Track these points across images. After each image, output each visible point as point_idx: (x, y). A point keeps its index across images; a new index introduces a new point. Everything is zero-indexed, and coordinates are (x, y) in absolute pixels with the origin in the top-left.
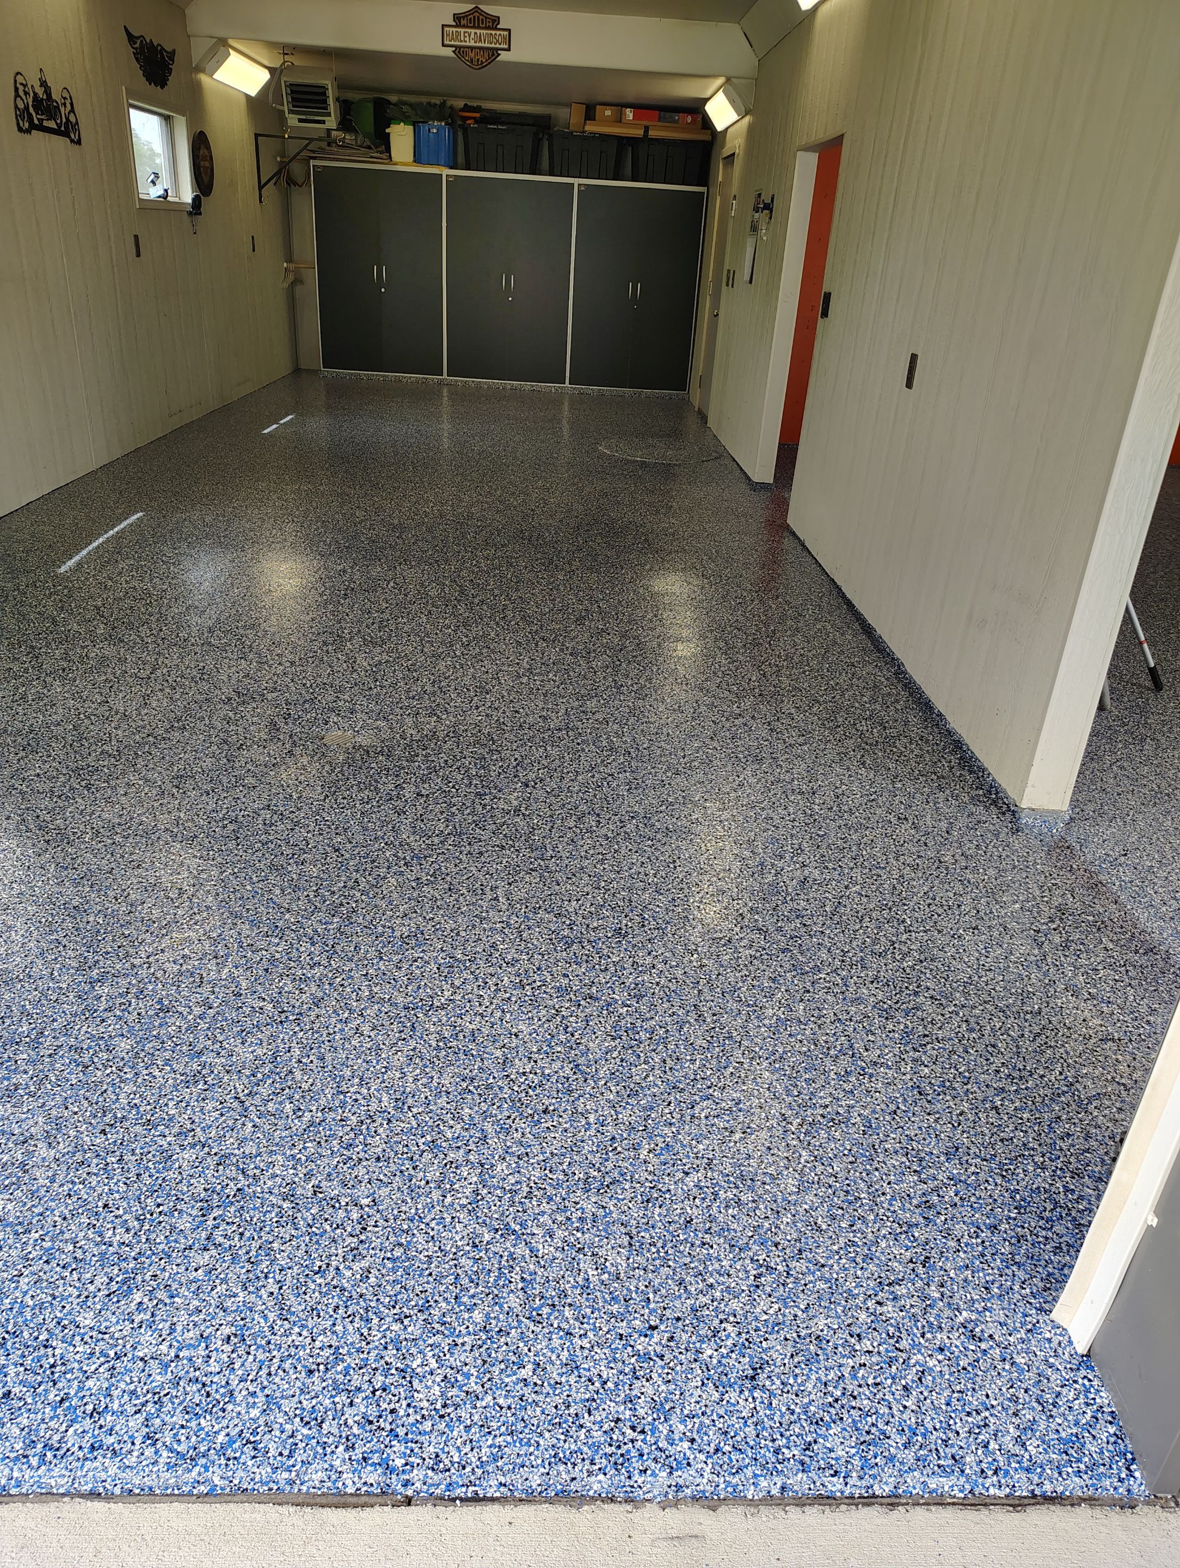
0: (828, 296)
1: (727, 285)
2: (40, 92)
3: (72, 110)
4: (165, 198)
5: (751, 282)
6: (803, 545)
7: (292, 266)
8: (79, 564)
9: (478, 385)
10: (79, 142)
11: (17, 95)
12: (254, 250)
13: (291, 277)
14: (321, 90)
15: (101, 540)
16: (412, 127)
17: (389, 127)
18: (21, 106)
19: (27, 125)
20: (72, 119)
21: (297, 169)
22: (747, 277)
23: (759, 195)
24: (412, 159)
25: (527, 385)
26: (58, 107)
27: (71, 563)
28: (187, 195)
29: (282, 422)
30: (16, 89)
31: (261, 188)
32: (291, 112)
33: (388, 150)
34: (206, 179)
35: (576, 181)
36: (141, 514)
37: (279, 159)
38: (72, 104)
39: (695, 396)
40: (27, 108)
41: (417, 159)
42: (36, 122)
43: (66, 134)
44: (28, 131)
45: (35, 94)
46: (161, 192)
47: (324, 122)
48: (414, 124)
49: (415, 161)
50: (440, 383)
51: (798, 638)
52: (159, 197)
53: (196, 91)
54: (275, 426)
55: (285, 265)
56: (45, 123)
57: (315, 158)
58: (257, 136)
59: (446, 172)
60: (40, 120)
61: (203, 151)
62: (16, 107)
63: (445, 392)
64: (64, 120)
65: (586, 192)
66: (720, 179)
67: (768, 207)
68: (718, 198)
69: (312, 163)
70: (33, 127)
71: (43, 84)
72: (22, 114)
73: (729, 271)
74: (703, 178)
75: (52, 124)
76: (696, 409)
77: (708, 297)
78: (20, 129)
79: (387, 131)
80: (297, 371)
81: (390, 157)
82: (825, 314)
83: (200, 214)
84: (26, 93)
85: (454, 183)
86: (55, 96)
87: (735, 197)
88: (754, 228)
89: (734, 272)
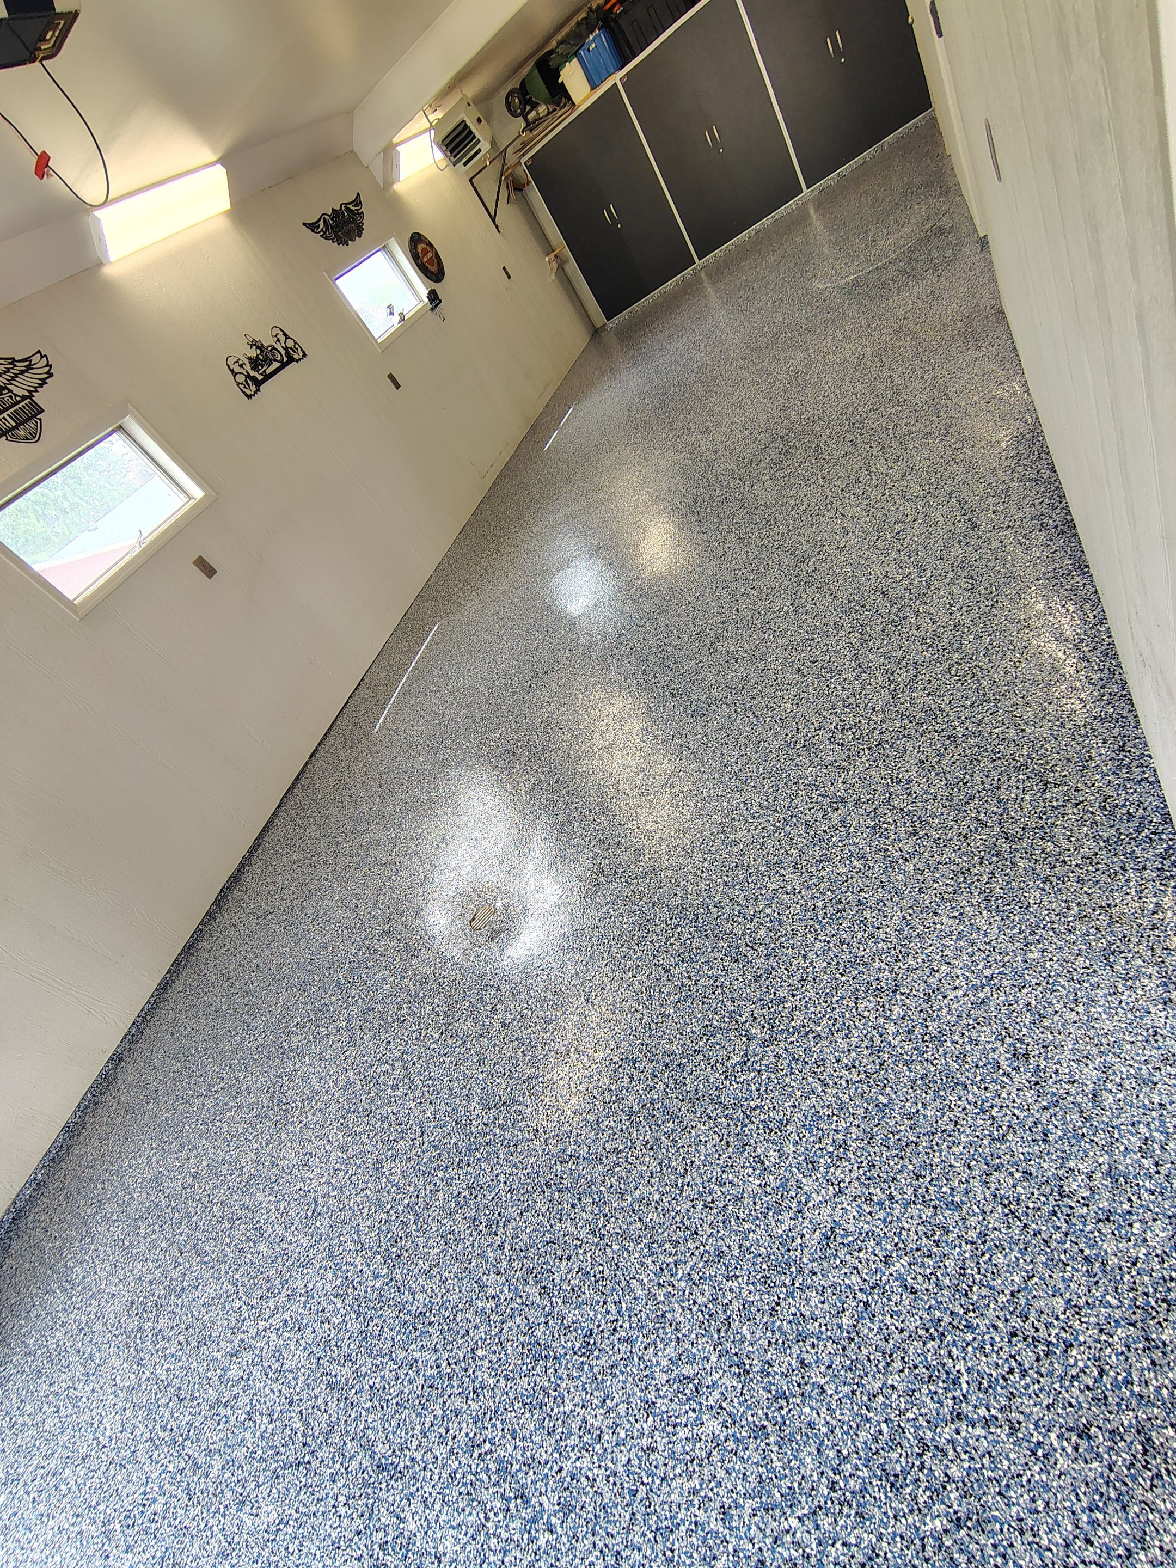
2: (254, 353)
3: (287, 337)
4: (403, 320)
7: (553, 255)
9: (728, 253)
11: (234, 374)
12: (509, 277)
13: (554, 265)
14: (463, 125)
16: (575, 60)
17: (559, 76)
18: (241, 378)
19: (253, 388)
20: (290, 344)
24: (588, 89)
25: (768, 220)
26: (274, 348)
28: (423, 298)
30: (232, 371)
31: (492, 216)
32: (455, 164)
33: (569, 98)
38: (285, 334)
41: (593, 85)
42: (260, 377)
43: (291, 360)
47: (480, 150)
48: (576, 55)
50: (696, 272)
52: (397, 324)
53: (395, 201)
55: (547, 259)
56: (268, 372)
57: (523, 156)
58: (471, 180)
59: (618, 77)
62: (238, 384)
63: (703, 275)
64: (283, 352)
69: (523, 161)
70: (258, 384)
75: (276, 365)
78: (249, 397)
79: (560, 81)
80: (593, 332)
81: (573, 103)
83: (440, 302)
86: (267, 341)
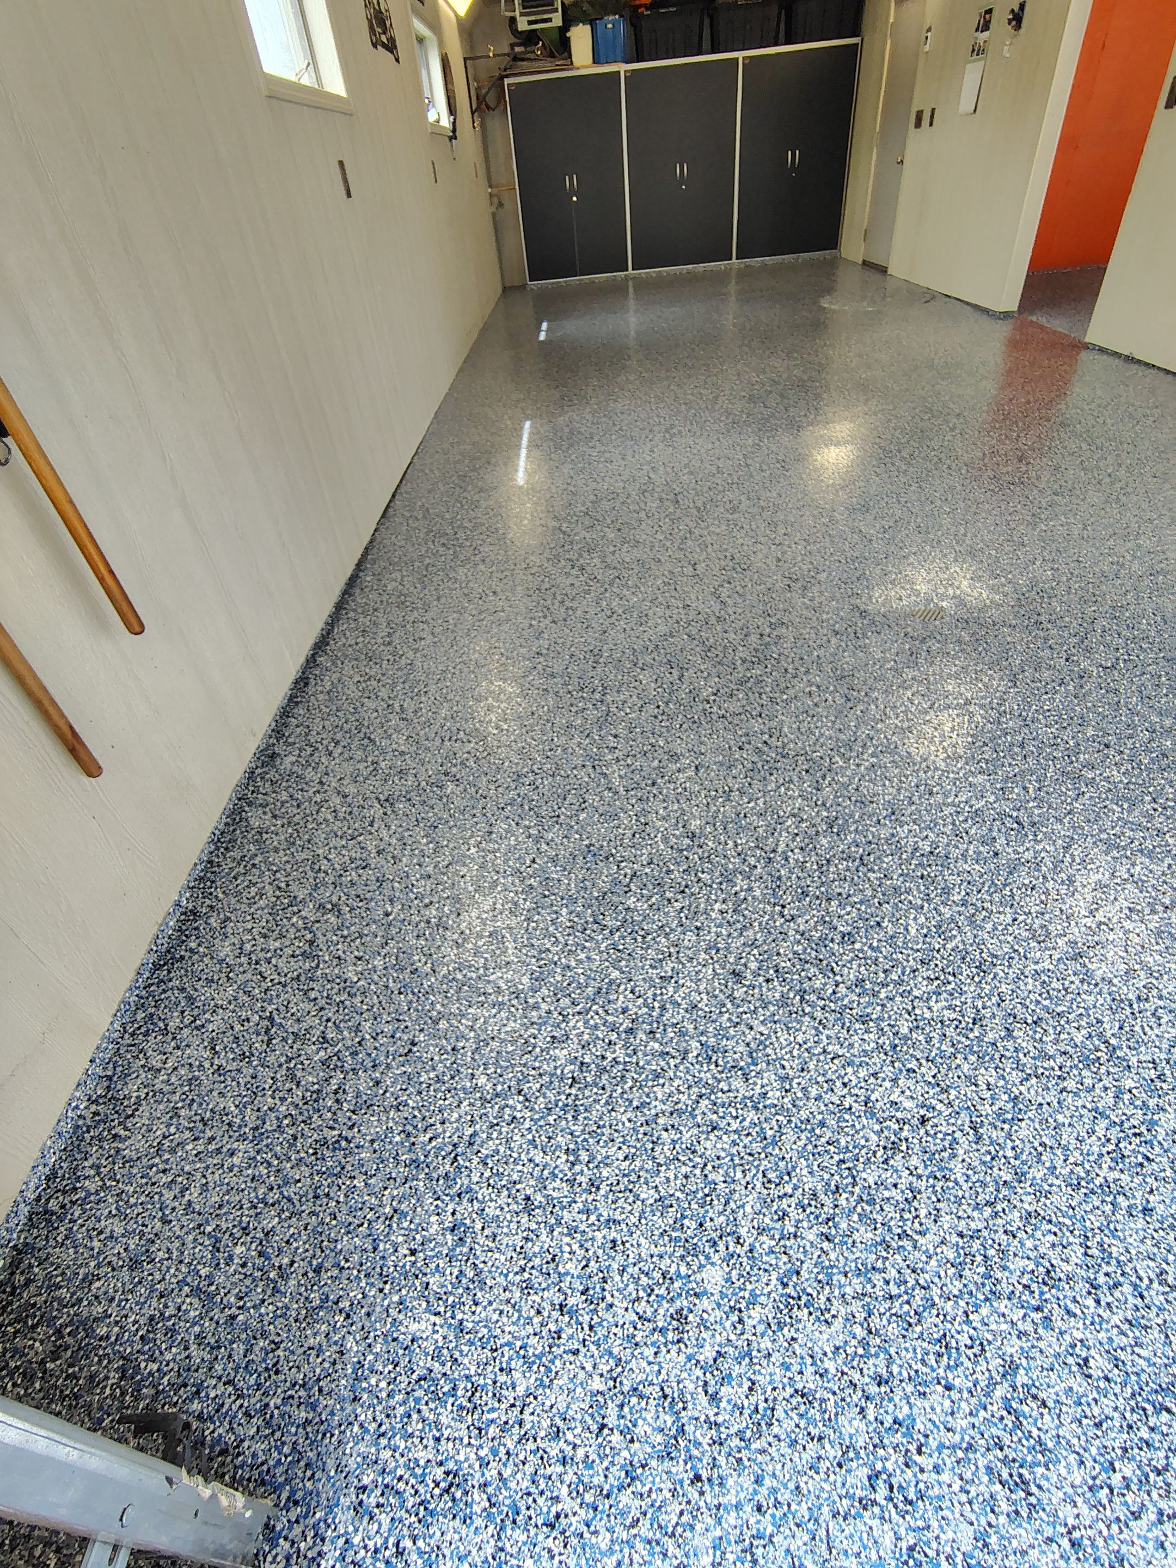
1: (918, 124)
2: (375, 2)
3: (391, 24)
4: (439, 122)
5: (974, 112)
7: (494, 191)
9: (659, 275)
10: (398, 61)
11: (366, 5)
13: (496, 201)
16: (588, 27)
17: (570, 31)
18: (369, 16)
19: (374, 39)
20: (392, 33)
22: (966, 104)
23: (989, 12)
24: (591, 60)
25: (700, 267)
26: (385, 21)
28: (447, 121)
31: (473, 113)
32: (522, 14)
33: (569, 54)
34: (453, 103)
35: (740, 55)
37: (476, 84)
38: (390, 18)
39: (857, 250)
40: (372, 20)
41: (596, 60)
42: (378, 36)
43: (392, 50)
44: (376, 46)
45: (374, 5)
46: (437, 116)
47: (550, 20)
48: (592, 23)
49: (594, 62)
50: (626, 278)
52: (436, 121)
55: (490, 188)
56: (382, 38)
57: (507, 76)
58: (465, 59)
59: (623, 68)
60: (380, 34)
61: (448, 74)
62: (367, 18)
64: (389, 35)
65: (751, 63)
66: (892, 20)
67: (1016, 17)
69: (506, 81)
70: (377, 41)
72: (371, 26)
73: (920, 112)
74: (855, 29)
75: (385, 39)
76: (859, 263)
77: (873, 149)
78: (372, 44)
79: (569, 35)
80: (505, 289)
81: (572, 63)
84: (369, 3)
85: (631, 78)
86: (383, 9)
87: (929, 30)
88: (978, 51)
89: (933, 110)
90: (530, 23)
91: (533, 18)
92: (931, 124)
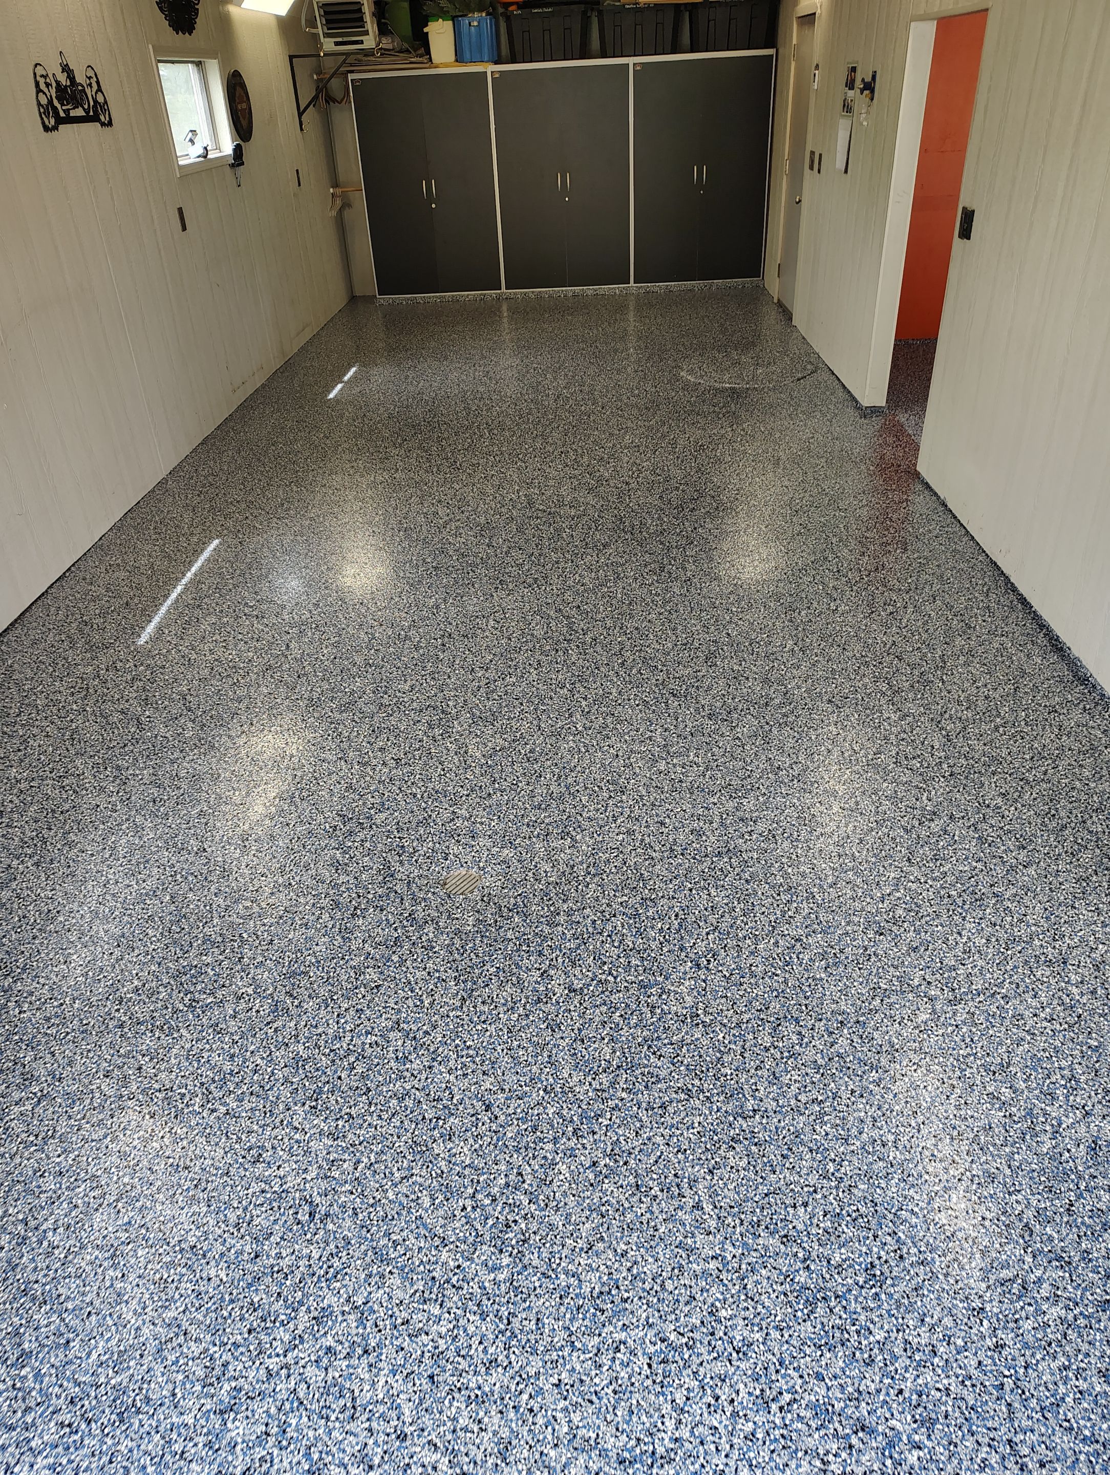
0: (968, 216)
1: (811, 168)
2: (63, 79)
3: (99, 89)
4: (205, 157)
5: (846, 171)
6: (944, 505)
7: (339, 191)
8: (159, 629)
9: (539, 297)
10: (110, 124)
11: (39, 90)
12: (299, 185)
13: (339, 202)
14: (356, 7)
15: (179, 588)
16: (450, 23)
17: (427, 25)
18: (44, 101)
19: (53, 121)
20: (100, 99)
21: (335, 85)
22: (840, 165)
23: (854, 69)
24: (453, 58)
25: (589, 290)
26: (84, 91)
27: (150, 628)
28: (227, 147)
29: (346, 378)
30: (37, 84)
31: (300, 114)
32: (326, 35)
33: (428, 52)
34: (244, 123)
35: (631, 61)
36: (216, 542)
37: (315, 77)
38: (98, 82)
39: (773, 284)
40: (50, 102)
41: (459, 58)
42: (62, 114)
43: (95, 119)
44: (55, 128)
45: (58, 82)
46: (201, 151)
47: (362, 42)
48: (453, 19)
49: (457, 61)
50: (499, 298)
51: (976, 668)
52: (199, 157)
53: (225, 24)
54: (340, 386)
55: (331, 190)
56: (72, 113)
57: (352, 72)
58: (291, 58)
59: (490, 68)
60: (67, 112)
61: (239, 90)
62: (39, 104)
63: (505, 308)
64: (92, 103)
65: (643, 71)
66: (794, 42)
67: (869, 87)
68: (793, 64)
69: (350, 77)
70: (60, 121)
71: (66, 69)
72: (47, 110)
73: (813, 153)
74: (771, 40)
75: (79, 112)
76: (776, 301)
77: (785, 177)
78: (46, 129)
79: (425, 30)
80: (353, 299)
81: (430, 59)
82: (966, 233)
83: (243, 164)
84: (48, 85)
85: (501, 80)
86: (80, 78)
87: (817, 67)
88: (847, 108)
89: (820, 155)
90: (337, 44)
91: (340, 39)
92: (819, 172)
